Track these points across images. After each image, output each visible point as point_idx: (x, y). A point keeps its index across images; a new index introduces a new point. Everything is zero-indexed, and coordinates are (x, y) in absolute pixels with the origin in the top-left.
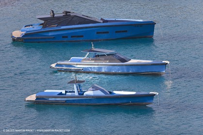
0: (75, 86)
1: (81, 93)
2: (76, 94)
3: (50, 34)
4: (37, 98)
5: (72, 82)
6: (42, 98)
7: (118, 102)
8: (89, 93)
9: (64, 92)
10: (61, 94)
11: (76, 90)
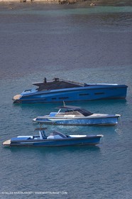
0: (40, 132)
1: (45, 137)
2: (41, 138)
3: (42, 96)
4: (12, 142)
5: (38, 129)
6: (16, 142)
7: (73, 143)
8: (51, 137)
9: (32, 137)
10: (30, 138)
11: (40, 135)
